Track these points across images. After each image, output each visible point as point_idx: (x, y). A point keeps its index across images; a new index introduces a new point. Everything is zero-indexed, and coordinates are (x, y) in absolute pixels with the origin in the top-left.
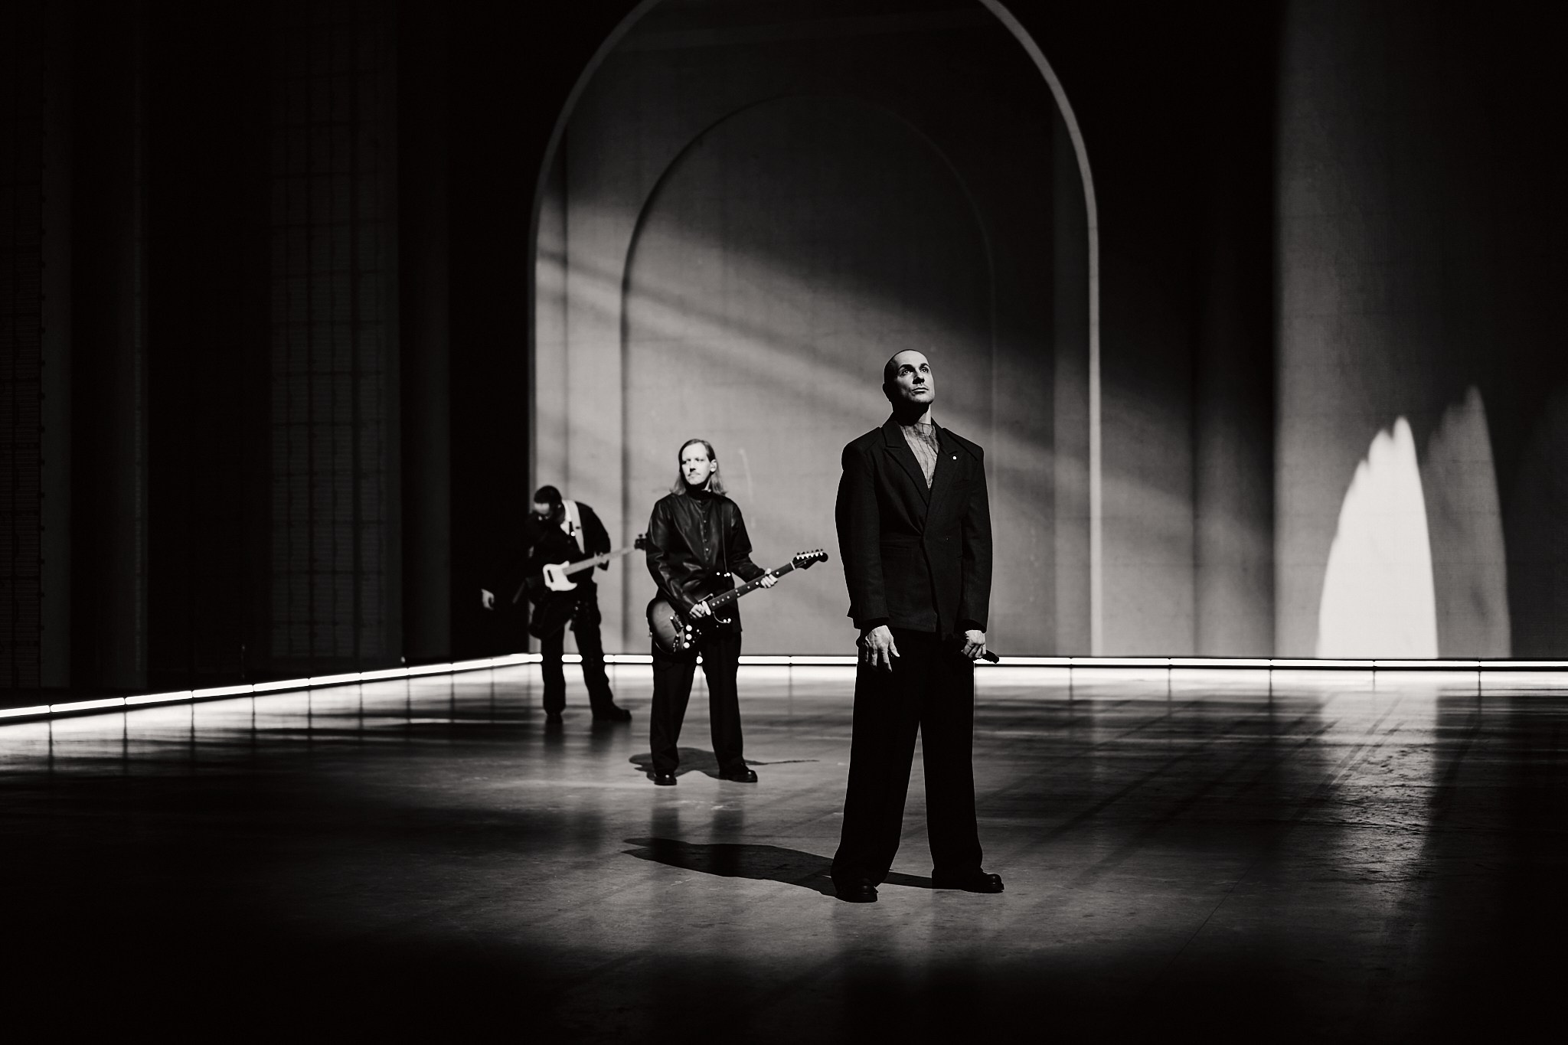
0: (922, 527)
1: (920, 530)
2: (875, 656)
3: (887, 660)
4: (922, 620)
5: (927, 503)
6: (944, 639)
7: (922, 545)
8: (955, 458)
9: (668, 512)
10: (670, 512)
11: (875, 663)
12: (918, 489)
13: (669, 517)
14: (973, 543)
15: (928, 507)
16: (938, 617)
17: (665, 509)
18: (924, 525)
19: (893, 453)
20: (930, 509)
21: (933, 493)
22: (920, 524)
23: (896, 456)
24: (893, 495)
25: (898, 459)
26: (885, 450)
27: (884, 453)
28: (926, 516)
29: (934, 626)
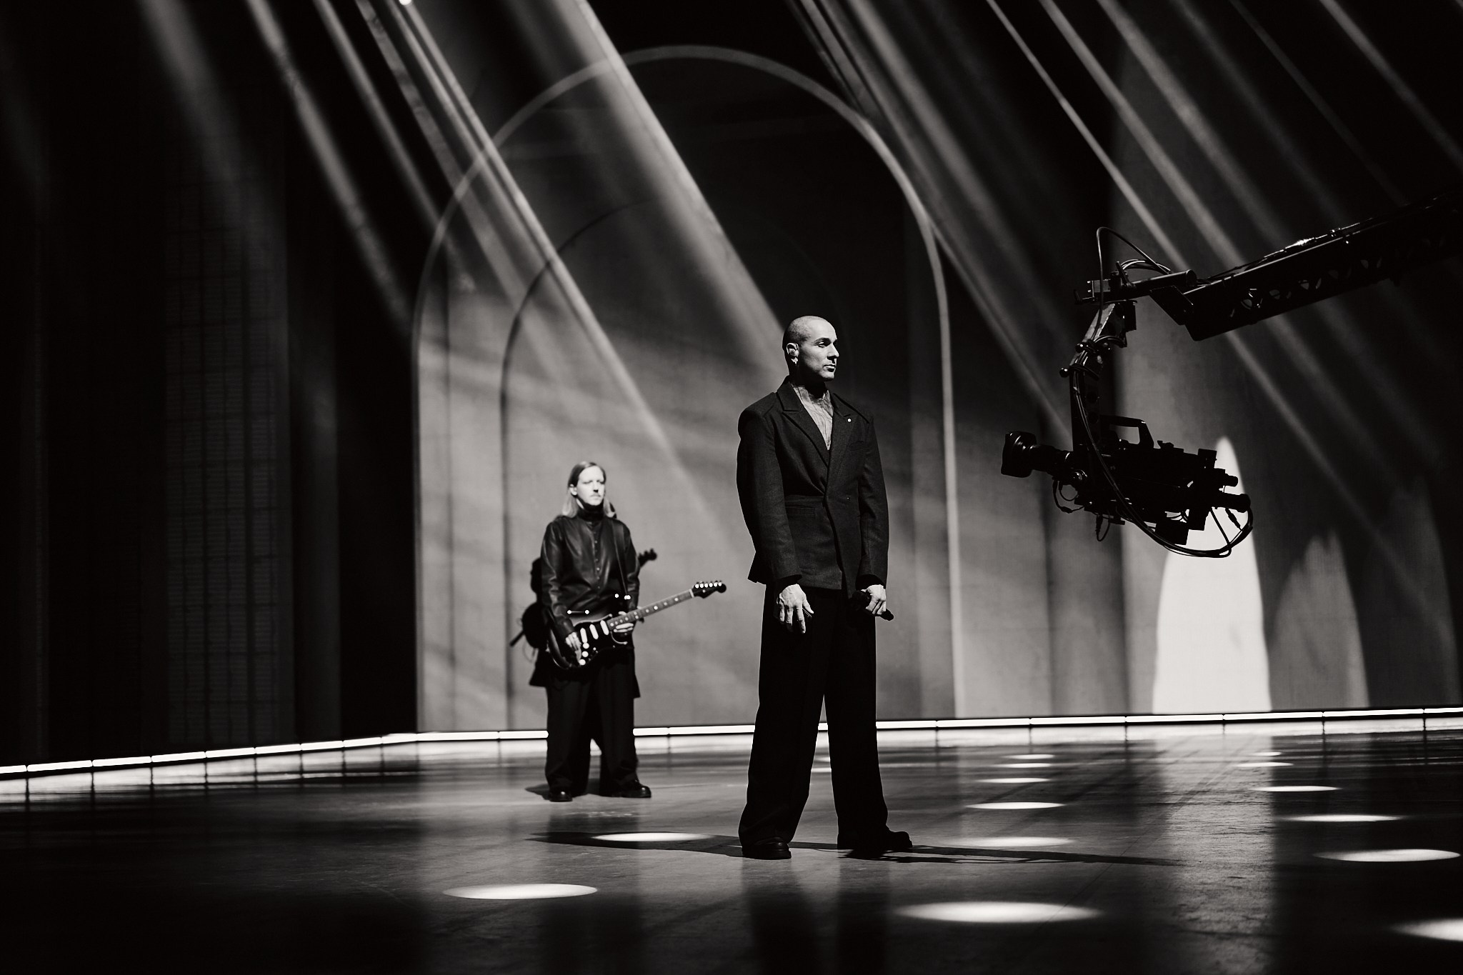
0: (823, 487)
1: (822, 490)
2: (791, 614)
3: (801, 616)
4: (829, 578)
5: (827, 463)
6: (850, 597)
7: (825, 504)
8: (849, 420)
9: (560, 534)
10: (562, 533)
11: (790, 621)
12: (817, 449)
13: (561, 538)
14: (870, 502)
15: (828, 467)
16: (843, 574)
17: (558, 530)
18: (826, 485)
19: (791, 417)
20: (831, 469)
21: (832, 454)
22: (821, 484)
23: (794, 419)
24: (794, 455)
25: (797, 422)
26: (783, 413)
27: (782, 417)
28: (828, 477)
29: (840, 583)
